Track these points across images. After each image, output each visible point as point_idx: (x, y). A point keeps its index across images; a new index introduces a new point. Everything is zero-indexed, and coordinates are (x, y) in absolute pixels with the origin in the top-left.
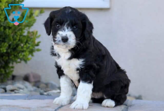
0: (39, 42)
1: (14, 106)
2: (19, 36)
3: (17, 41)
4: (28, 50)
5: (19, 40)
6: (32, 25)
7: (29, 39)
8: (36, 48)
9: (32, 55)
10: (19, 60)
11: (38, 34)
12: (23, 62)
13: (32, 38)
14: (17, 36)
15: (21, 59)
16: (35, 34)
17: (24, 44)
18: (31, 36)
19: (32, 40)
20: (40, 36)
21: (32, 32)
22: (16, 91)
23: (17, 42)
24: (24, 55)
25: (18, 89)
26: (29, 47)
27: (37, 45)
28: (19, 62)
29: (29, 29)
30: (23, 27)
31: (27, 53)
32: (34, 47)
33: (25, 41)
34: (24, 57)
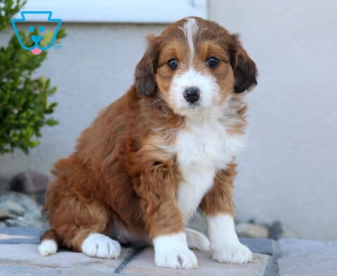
0: (54, 105)
1: (18, 262)
2: (9, 92)
3: (5, 102)
4: (32, 123)
5: (10, 101)
6: (38, 66)
7: (31, 98)
8: (47, 117)
9: (38, 135)
10: (8, 146)
11: (52, 85)
12: (18, 151)
13: (36, 96)
14: (5, 91)
15: (13, 145)
16: (44, 85)
17: (21, 109)
18: (35, 89)
19: (37, 100)
20: (54, 89)
21: (37, 81)
22: (10, 221)
23: (6, 105)
24: (21, 136)
25: (13, 216)
26: (33, 117)
27: (50, 111)
28: (7, 151)
29: (30, 73)
30: (17, 70)
31: (30, 130)
32: (42, 117)
33: (23, 101)
34: (23, 140)
